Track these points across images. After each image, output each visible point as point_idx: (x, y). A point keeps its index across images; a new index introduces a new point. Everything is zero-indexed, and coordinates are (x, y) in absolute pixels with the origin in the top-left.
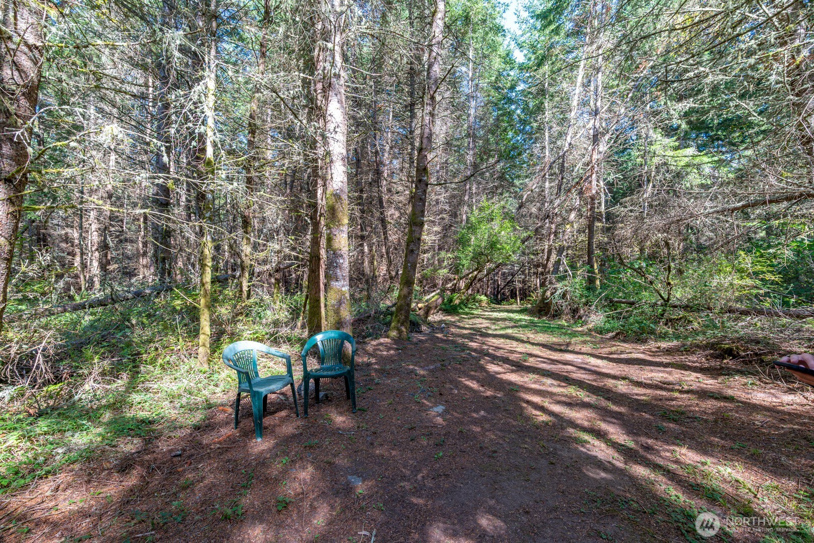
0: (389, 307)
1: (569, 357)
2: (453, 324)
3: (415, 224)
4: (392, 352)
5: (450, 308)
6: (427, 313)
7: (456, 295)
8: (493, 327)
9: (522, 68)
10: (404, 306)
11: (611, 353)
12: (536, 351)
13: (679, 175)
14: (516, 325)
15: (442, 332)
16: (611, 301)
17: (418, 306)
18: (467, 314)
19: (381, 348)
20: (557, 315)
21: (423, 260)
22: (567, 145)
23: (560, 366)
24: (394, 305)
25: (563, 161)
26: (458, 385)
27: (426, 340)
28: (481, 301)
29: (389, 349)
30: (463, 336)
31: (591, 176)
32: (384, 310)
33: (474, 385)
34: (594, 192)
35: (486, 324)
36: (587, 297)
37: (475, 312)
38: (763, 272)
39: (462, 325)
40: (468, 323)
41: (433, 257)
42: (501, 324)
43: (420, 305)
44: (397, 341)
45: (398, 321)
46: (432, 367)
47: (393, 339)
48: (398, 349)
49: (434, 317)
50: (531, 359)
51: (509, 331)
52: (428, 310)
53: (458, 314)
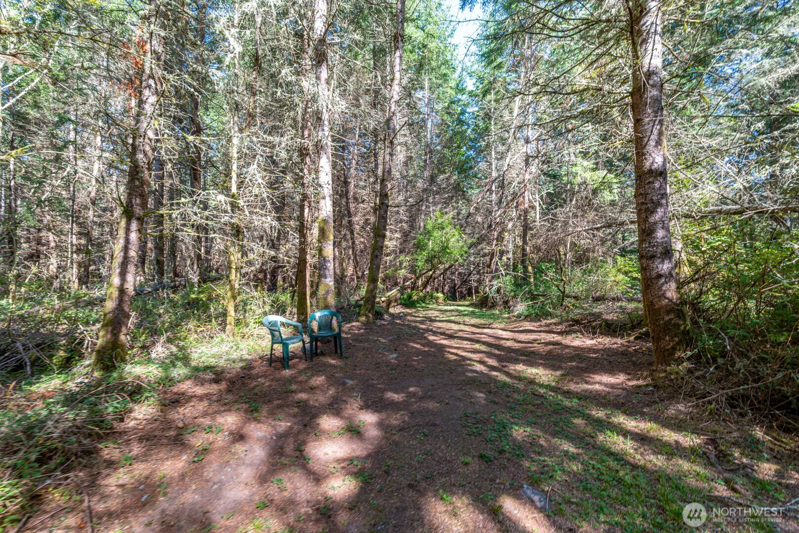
0: (358, 301)
1: (486, 331)
2: (410, 315)
3: (379, 236)
4: (362, 331)
5: (409, 303)
6: (388, 306)
7: (414, 292)
8: (441, 316)
9: (471, 94)
10: (370, 298)
11: (515, 328)
12: (467, 328)
13: (595, 192)
14: (460, 314)
15: (400, 319)
16: (532, 295)
17: (381, 299)
18: (423, 307)
19: (354, 328)
20: (493, 306)
21: (386, 262)
22: (506, 165)
23: (478, 336)
24: (362, 299)
25: (503, 179)
26: (407, 346)
27: (388, 324)
28: (438, 298)
29: (359, 329)
30: (416, 322)
31: (524, 193)
32: (353, 303)
33: (418, 346)
34: (526, 206)
35: (436, 313)
36: (514, 291)
37: (430, 306)
38: (630, 272)
39: (417, 315)
40: (422, 314)
41: (395, 259)
42: (448, 314)
43: (383, 299)
44: (366, 324)
45: (367, 309)
46: (390, 338)
47: (362, 323)
48: (366, 329)
49: (395, 310)
50: (461, 333)
51: (453, 318)
52: (389, 303)
53: (415, 307)
